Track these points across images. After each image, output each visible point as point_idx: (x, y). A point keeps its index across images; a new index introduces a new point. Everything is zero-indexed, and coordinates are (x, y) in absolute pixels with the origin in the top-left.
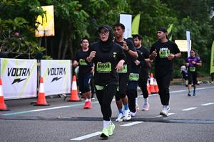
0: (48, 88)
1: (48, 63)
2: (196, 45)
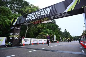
2: (62, 38)
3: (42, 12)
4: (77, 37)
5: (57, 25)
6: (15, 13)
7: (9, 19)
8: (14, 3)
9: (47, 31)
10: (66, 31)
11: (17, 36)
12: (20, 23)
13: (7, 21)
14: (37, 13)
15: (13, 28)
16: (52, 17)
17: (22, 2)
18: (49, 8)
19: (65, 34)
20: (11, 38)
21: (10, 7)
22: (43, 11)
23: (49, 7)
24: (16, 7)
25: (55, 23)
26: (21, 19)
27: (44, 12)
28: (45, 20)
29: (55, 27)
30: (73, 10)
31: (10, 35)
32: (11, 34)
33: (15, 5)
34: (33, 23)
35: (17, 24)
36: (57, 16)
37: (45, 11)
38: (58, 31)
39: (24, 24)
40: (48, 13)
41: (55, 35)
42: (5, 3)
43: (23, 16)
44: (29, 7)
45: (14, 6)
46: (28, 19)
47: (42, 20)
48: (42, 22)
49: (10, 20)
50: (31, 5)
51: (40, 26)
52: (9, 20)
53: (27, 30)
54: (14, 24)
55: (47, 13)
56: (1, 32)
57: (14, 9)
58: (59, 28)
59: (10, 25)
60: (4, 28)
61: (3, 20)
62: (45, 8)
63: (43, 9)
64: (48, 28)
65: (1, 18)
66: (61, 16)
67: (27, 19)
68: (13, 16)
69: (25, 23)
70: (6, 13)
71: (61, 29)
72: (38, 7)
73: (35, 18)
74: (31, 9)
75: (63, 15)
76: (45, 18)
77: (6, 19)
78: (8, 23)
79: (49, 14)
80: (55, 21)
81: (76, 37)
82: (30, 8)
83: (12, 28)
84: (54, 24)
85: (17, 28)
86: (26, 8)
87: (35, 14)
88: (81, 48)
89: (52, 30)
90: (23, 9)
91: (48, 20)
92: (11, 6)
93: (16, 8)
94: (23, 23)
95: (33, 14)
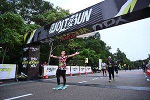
0: (88, 71)
1: (87, 67)
3: (76, 18)
4: (140, 61)
5: (103, 41)
6: (29, 22)
7: (21, 34)
8: (27, 7)
9: (86, 52)
10: (119, 51)
11: (34, 62)
12: (39, 39)
13: (18, 38)
14: (68, 21)
15: (27, 48)
16: (94, 27)
17: (40, 4)
18: (89, 11)
19: (117, 56)
20: (24, 66)
21: (22, 14)
22: (78, 17)
23: (88, 9)
24: (31, 12)
25: (99, 38)
26: (40, 32)
27: (80, 19)
28: (83, 32)
29: (100, 45)
30: (131, 11)
31: (23, 61)
32: (25, 59)
33: (30, 10)
34: (60, 38)
35: (35, 41)
36: (103, 24)
37: (81, 17)
38: (105, 52)
39: (47, 40)
40: (87, 20)
41: (100, 60)
42: (13, 7)
43: (43, 27)
44: (53, 12)
45: (27, 12)
46: (53, 32)
47: (77, 33)
48: (78, 37)
49: (22, 36)
50: (57, 8)
51: (73, 45)
52: (20, 36)
53: (51, 51)
54: (29, 42)
55: (85, 20)
56: (8, 56)
57: (28, 17)
58: (106, 46)
59: (21, 44)
60: (13, 49)
61: (11, 36)
62: (82, 12)
63: (79, 13)
64: (86, 48)
65: (6, 33)
66: (110, 25)
67: (51, 31)
68: (27, 28)
69: (48, 38)
70: (15, 24)
71: (110, 48)
72: (68, 11)
73: (64, 30)
74: (57, 16)
75: (114, 21)
76: (81, 30)
77: (16, 33)
78: (18, 41)
79: (88, 22)
80: (99, 35)
81: (137, 61)
82: (54, 14)
83: (25, 49)
84: (97, 39)
85: (33, 49)
86: (47, 14)
87: (65, 22)
88: (148, 80)
89: (94, 51)
90: (42, 16)
91: (88, 32)
92: (23, 11)
93: (31, 15)
94: (44, 40)
95: (60, 22)
